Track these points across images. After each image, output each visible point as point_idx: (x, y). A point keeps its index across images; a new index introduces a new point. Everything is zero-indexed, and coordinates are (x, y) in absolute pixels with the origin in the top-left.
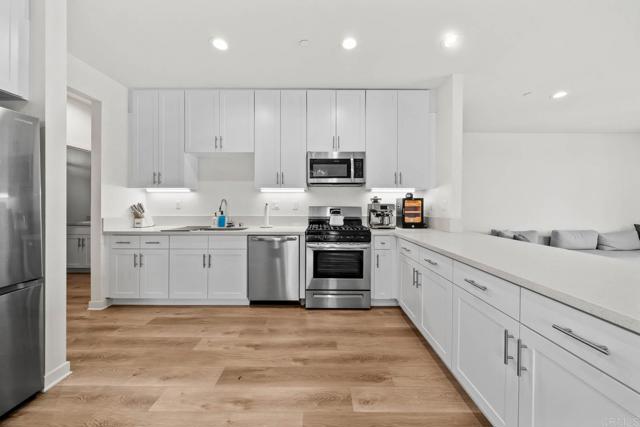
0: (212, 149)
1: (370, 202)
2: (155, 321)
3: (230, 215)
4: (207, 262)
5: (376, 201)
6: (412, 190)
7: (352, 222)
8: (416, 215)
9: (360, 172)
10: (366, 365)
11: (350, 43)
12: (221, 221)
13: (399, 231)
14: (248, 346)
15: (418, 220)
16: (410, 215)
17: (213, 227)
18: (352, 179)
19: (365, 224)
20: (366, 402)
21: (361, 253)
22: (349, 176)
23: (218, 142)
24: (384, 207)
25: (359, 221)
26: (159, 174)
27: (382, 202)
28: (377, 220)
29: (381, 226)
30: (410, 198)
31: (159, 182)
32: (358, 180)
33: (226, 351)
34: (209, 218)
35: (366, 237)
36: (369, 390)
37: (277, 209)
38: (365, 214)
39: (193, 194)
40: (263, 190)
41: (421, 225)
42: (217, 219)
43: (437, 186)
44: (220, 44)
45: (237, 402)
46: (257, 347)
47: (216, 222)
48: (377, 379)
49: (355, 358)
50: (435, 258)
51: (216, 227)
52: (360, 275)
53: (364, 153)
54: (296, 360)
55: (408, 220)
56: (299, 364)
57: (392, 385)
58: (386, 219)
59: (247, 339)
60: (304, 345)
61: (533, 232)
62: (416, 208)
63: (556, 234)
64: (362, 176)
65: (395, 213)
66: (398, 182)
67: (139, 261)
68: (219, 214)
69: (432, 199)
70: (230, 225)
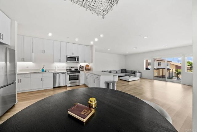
1: (80, 66)
3: (45, 69)
4: (42, 79)
6: (87, 64)
7: (76, 70)
9: (78, 60)
12: (43, 71)
13: (85, 71)
15: (88, 69)
16: (87, 68)
17: (40, 72)
19: (79, 70)
21: (78, 75)
22: (76, 61)
23: (43, 51)
24: (82, 67)
25: (77, 69)
26: (24, 58)
27: (82, 66)
28: (81, 69)
29: (82, 70)
30: (87, 65)
31: (24, 60)
35: (79, 72)
37: (58, 67)
38: (79, 68)
39: (33, 64)
40: (55, 63)
41: (89, 70)
43: (91, 63)
50: (93, 75)
52: (78, 79)
53: (79, 57)
55: (87, 69)
58: (83, 69)
61: (108, 71)
62: (88, 67)
63: (111, 71)
64: (78, 61)
65: (84, 68)
66: (85, 62)
67: (20, 81)
68: (42, 69)
69: (91, 65)
70: (45, 71)
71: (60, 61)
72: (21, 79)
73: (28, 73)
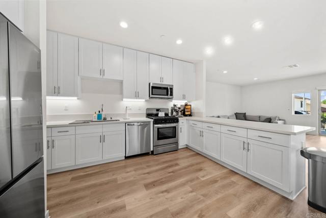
0: (98, 76)
1: (173, 106)
2: (73, 179)
3: (103, 114)
4: (102, 139)
5: (175, 106)
6: (188, 101)
7: (167, 115)
8: (189, 111)
9: (172, 94)
10: (193, 167)
11: (179, 42)
12: (99, 117)
13: (184, 117)
14: (144, 174)
15: (190, 113)
16: (187, 112)
17: (94, 120)
18: (169, 96)
20: (203, 177)
21: (175, 127)
22: (167, 95)
23: (102, 72)
24: (179, 108)
26: (59, 88)
28: (175, 114)
30: (186, 105)
31: (59, 93)
32: (171, 97)
33: (135, 179)
34: (91, 115)
35: (177, 121)
36: (201, 174)
37: (130, 109)
38: (170, 111)
39: (78, 101)
41: (190, 115)
42: (96, 115)
43: (196, 100)
44: (124, 25)
45: (163, 192)
46: (148, 173)
47: (96, 117)
48: (201, 170)
49: (189, 166)
51: (96, 120)
52: (175, 137)
53: (173, 86)
54: (169, 173)
55: (186, 113)
56: (172, 174)
57: (205, 170)
58: (180, 113)
59: (140, 172)
60: (167, 167)
63: (219, 117)
66: (184, 97)
67: (51, 145)
68: (98, 113)
69: (194, 105)
70: (105, 119)
71: (137, 96)
72: (53, 138)
73: (71, 125)
